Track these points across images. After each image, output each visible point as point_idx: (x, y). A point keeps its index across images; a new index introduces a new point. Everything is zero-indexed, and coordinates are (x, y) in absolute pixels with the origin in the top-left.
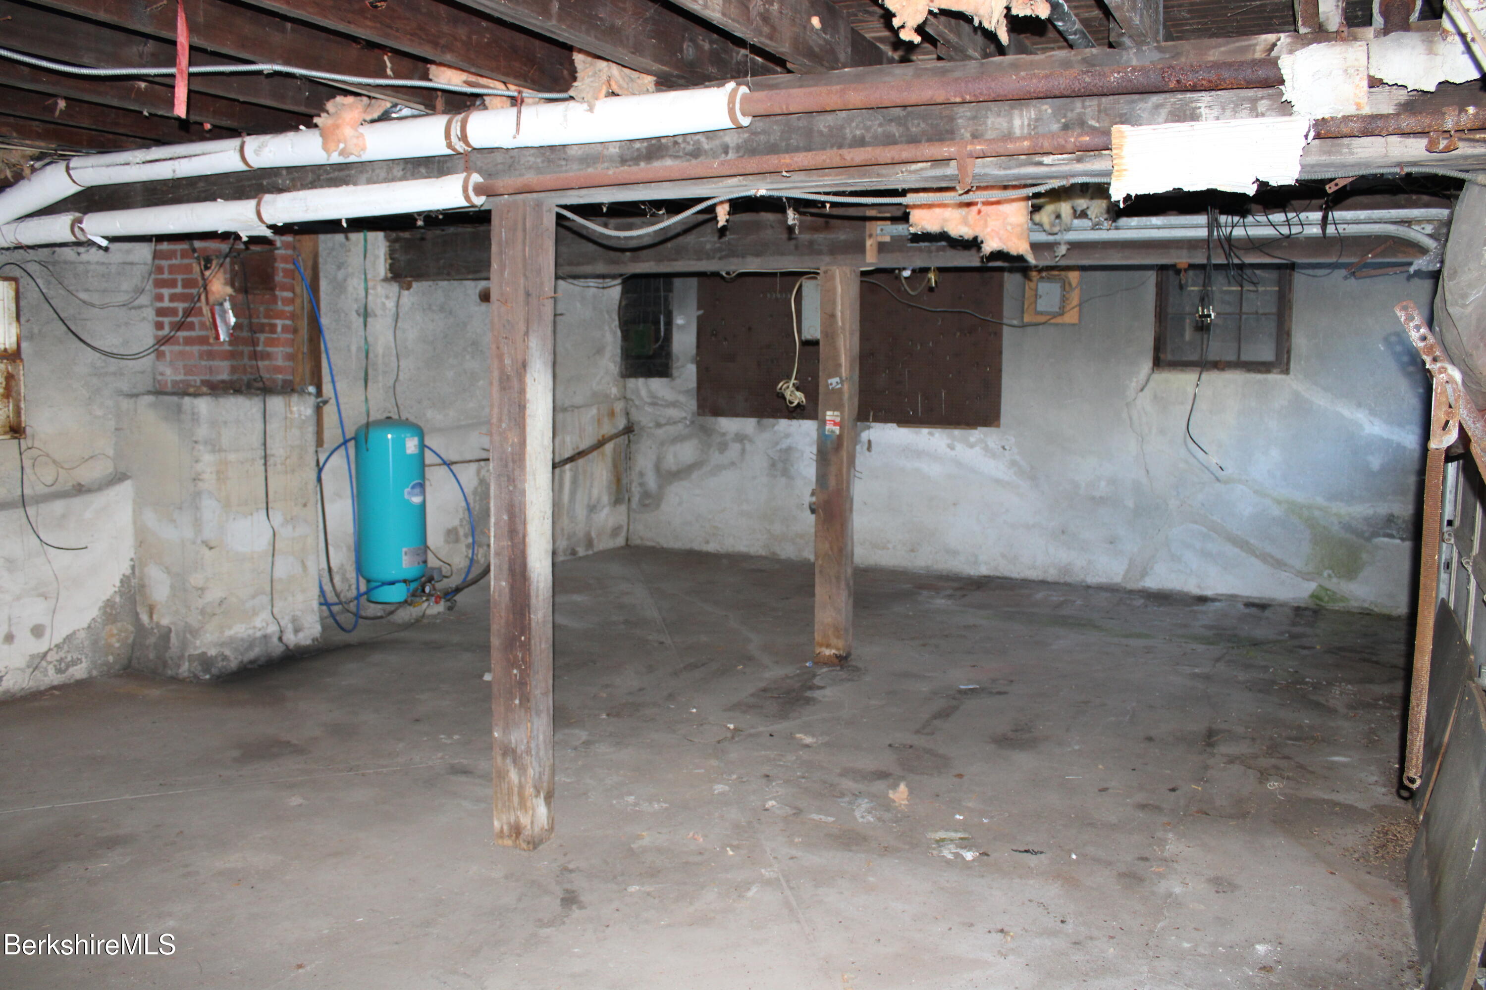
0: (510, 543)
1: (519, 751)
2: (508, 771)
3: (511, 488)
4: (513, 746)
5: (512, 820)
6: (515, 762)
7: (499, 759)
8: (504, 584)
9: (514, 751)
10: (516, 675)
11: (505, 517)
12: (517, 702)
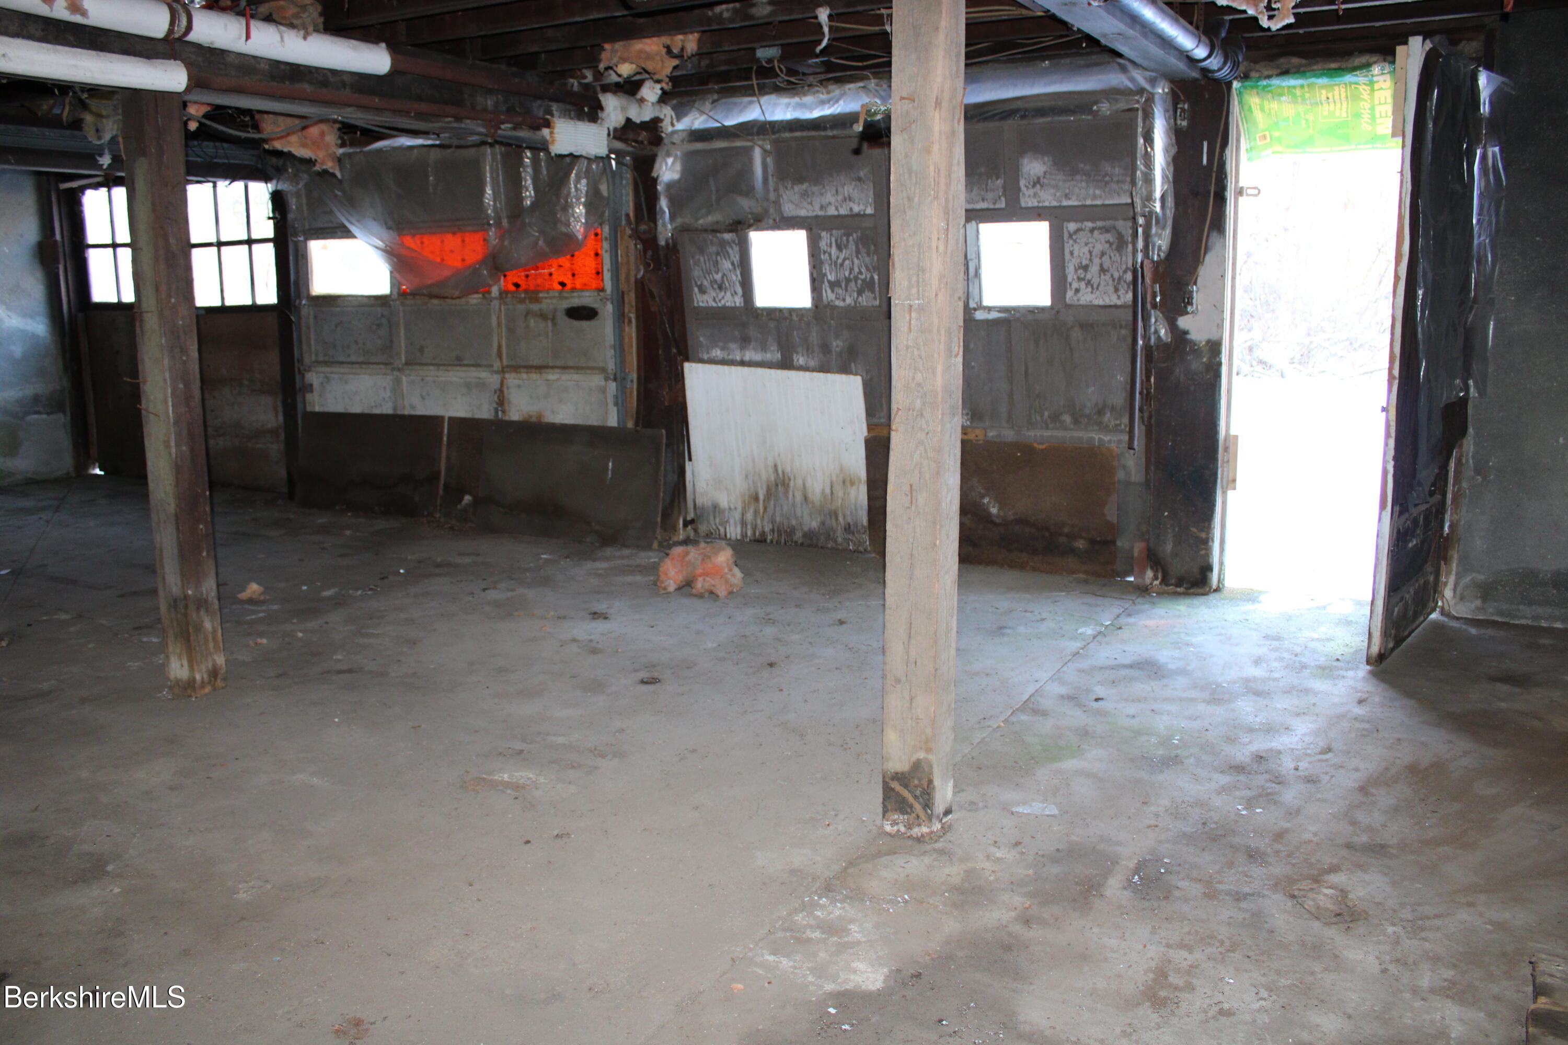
0: (187, 409)
1: (210, 599)
2: (203, 622)
3: (184, 358)
4: (205, 596)
5: (210, 667)
6: (207, 611)
7: (194, 616)
8: (184, 448)
9: (206, 601)
10: (202, 530)
11: (181, 386)
12: (205, 554)
